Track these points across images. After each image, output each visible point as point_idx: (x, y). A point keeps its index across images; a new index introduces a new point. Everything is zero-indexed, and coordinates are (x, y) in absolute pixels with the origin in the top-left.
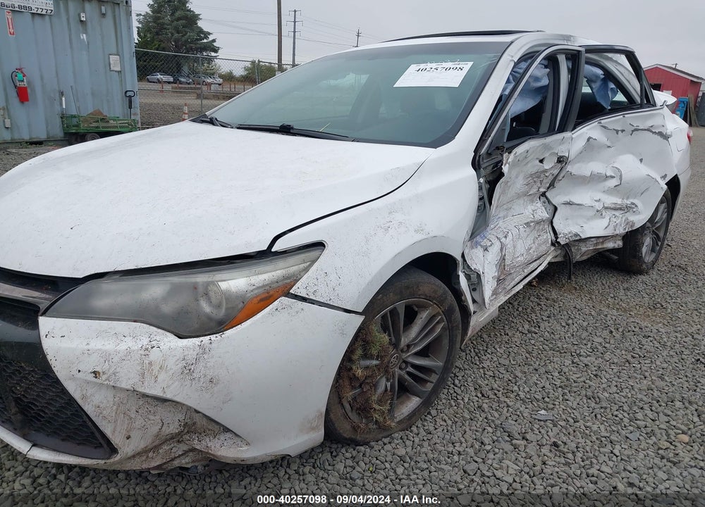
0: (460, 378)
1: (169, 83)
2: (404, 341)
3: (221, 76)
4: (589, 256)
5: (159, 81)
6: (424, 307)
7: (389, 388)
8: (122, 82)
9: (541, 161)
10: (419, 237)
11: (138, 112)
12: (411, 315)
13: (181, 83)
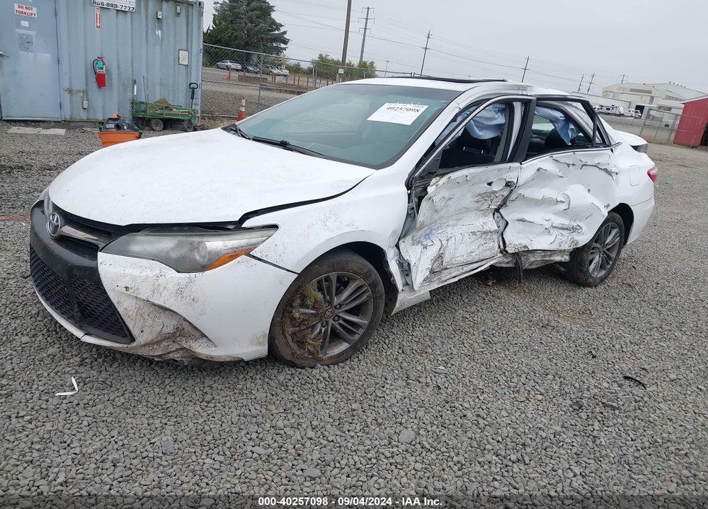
0: (391, 339)
1: (237, 70)
2: (336, 301)
3: (288, 68)
4: (539, 266)
5: (228, 68)
6: (355, 280)
7: (323, 332)
8: (188, 74)
9: (490, 184)
10: (347, 229)
11: (199, 102)
12: (343, 283)
13: (248, 71)
